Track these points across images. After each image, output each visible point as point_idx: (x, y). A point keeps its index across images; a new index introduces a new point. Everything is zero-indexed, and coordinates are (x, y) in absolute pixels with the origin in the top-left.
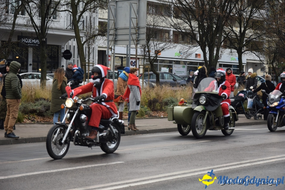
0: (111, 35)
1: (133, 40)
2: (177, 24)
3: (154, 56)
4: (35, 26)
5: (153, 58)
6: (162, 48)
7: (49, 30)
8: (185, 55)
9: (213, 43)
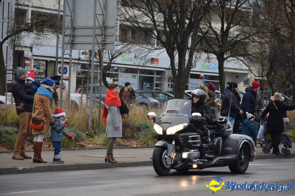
1: (98, 44)
6: (118, 52)
9: (185, 45)
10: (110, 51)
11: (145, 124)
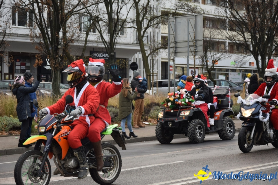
0: (171, 48)
2: (232, 36)
3: (211, 65)
4: (104, 42)
6: (218, 58)
7: (117, 45)
8: (240, 64)
9: (265, 52)
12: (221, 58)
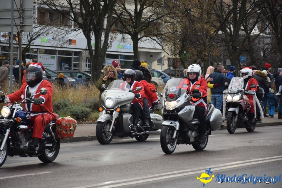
1: (16, 26)
3: (26, 43)
5: (25, 46)
6: (37, 34)
8: (61, 42)
9: (101, 26)
10: (28, 33)
11: (64, 103)
12: (42, 34)
